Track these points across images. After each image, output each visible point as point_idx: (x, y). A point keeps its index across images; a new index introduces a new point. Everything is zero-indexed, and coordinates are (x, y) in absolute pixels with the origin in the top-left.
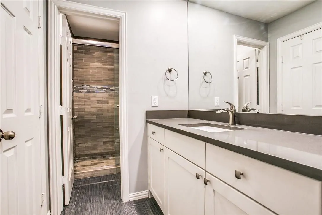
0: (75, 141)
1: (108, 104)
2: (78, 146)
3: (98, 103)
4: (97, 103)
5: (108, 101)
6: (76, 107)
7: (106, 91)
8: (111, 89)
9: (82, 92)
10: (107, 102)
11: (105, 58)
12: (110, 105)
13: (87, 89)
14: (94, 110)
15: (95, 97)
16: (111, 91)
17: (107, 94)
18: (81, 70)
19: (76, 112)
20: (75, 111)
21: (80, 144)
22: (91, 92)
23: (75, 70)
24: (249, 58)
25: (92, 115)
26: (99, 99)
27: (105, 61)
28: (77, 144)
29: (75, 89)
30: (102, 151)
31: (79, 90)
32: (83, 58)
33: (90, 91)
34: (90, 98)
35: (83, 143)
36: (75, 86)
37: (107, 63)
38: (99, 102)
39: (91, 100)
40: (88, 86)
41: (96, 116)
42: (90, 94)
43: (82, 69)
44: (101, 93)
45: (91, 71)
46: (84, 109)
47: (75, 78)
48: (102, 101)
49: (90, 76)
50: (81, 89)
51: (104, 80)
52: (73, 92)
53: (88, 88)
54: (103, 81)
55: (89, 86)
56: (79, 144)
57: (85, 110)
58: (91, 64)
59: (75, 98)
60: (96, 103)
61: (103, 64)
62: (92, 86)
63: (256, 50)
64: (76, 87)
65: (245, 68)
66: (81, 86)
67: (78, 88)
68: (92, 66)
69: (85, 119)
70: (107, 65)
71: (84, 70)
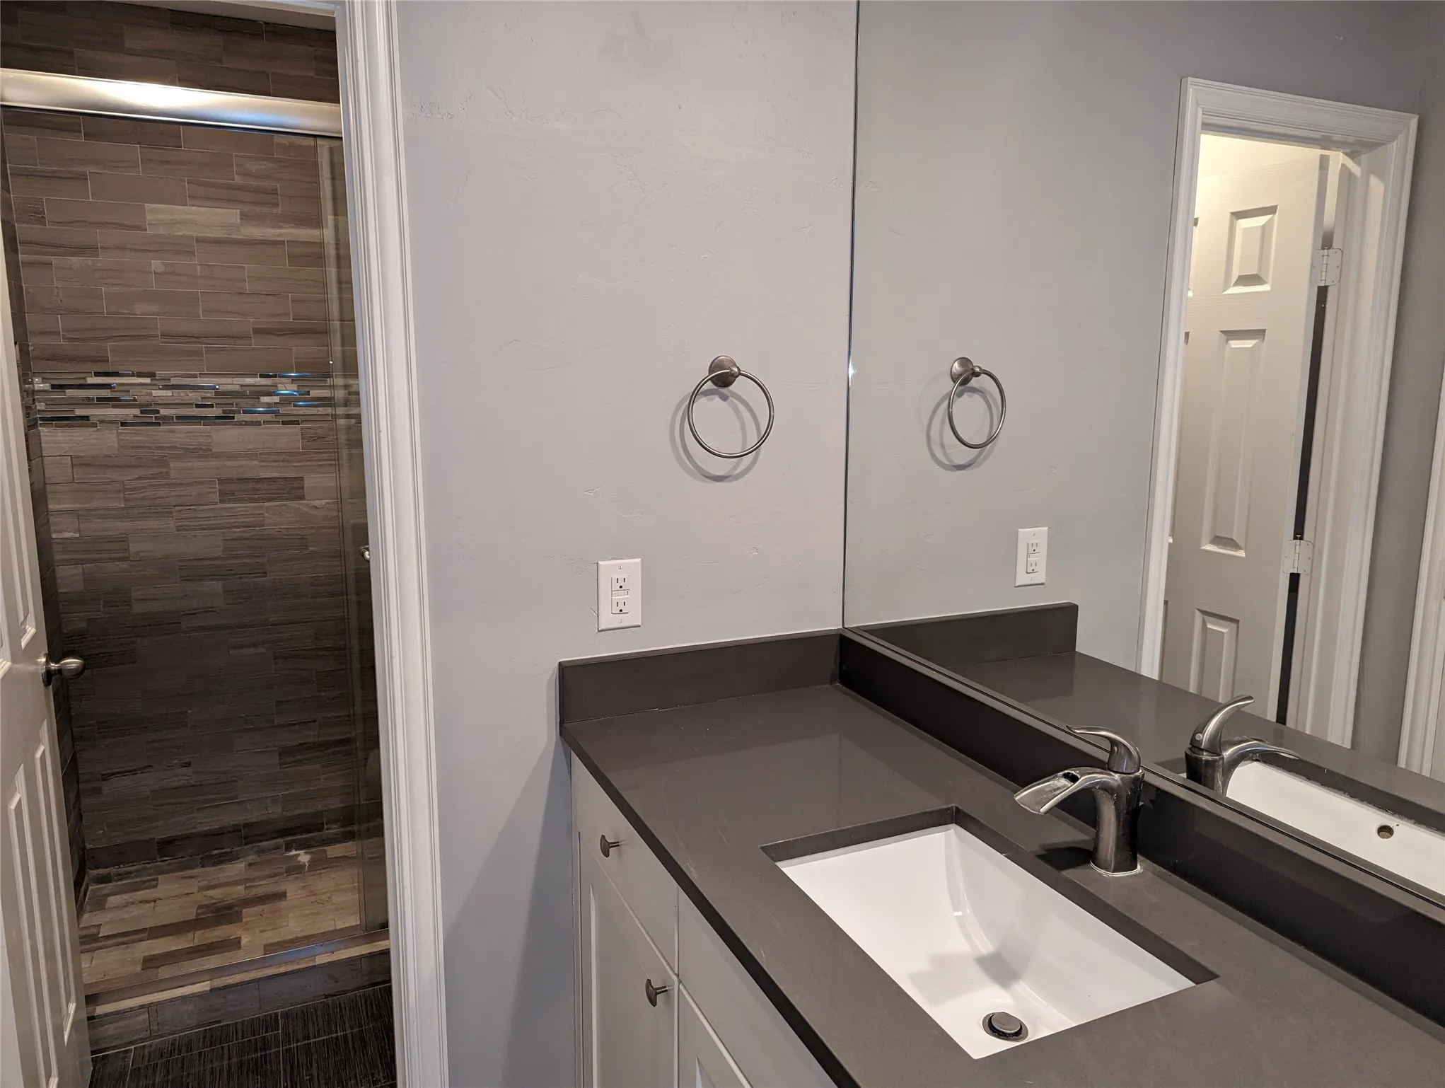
0: (74, 758)
1: (302, 498)
2: (97, 790)
3: (225, 496)
4: (222, 493)
5: (301, 479)
6: (64, 532)
7: (283, 410)
8: (315, 393)
9: (102, 422)
10: (292, 489)
11: (253, 167)
12: (317, 503)
13: (140, 400)
14: (206, 545)
15: (204, 452)
16: (321, 410)
17: (289, 429)
18: (75, 260)
19: (68, 562)
20: (57, 557)
21: (114, 779)
22: (168, 420)
23: (26, 264)
24: (1271, 210)
25: (186, 579)
26: (232, 468)
27: (257, 190)
28: (87, 781)
29: (41, 406)
30: (275, 811)
31: (79, 412)
32: (89, 169)
33: (163, 412)
34: (167, 466)
35: (132, 772)
36: (39, 385)
37: (277, 205)
38: (232, 488)
39: (173, 474)
40: (140, 375)
41: (218, 586)
42: (162, 434)
43: (87, 249)
44: (247, 423)
45: (157, 265)
46: (122, 540)
47: (32, 321)
48: (261, 480)
49: (153, 308)
50: (88, 402)
51: (256, 331)
52: (32, 423)
53: (145, 391)
54: (255, 343)
55: (151, 375)
56: (105, 778)
57: (134, 548)
58: (149, 217)
59: (56, 472)
60: (216, 497)
61: (244, 216)
62: (174, 381)
63: (1324, 164)
64: (47, 386)
65: (1234, 279)
66: (92, 380)
67: (69, 392)
68: (162, 231)
69: (138, 608)
70: (278, 221)
71: (103, 260)
